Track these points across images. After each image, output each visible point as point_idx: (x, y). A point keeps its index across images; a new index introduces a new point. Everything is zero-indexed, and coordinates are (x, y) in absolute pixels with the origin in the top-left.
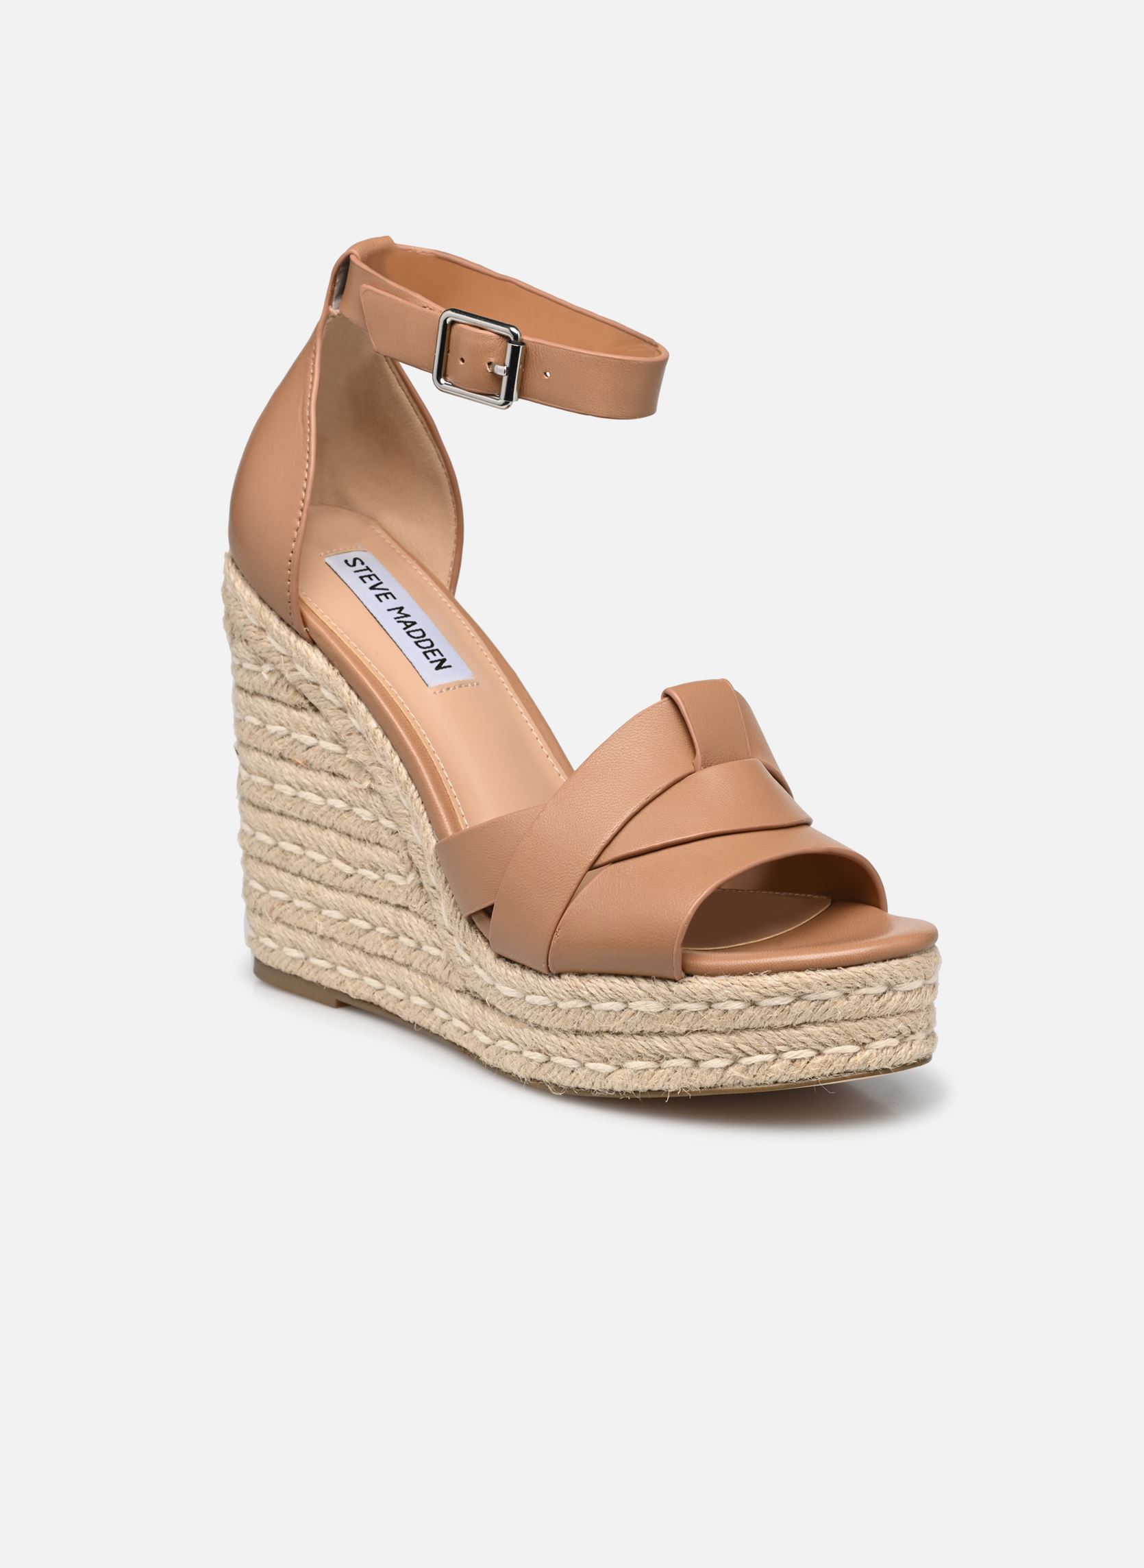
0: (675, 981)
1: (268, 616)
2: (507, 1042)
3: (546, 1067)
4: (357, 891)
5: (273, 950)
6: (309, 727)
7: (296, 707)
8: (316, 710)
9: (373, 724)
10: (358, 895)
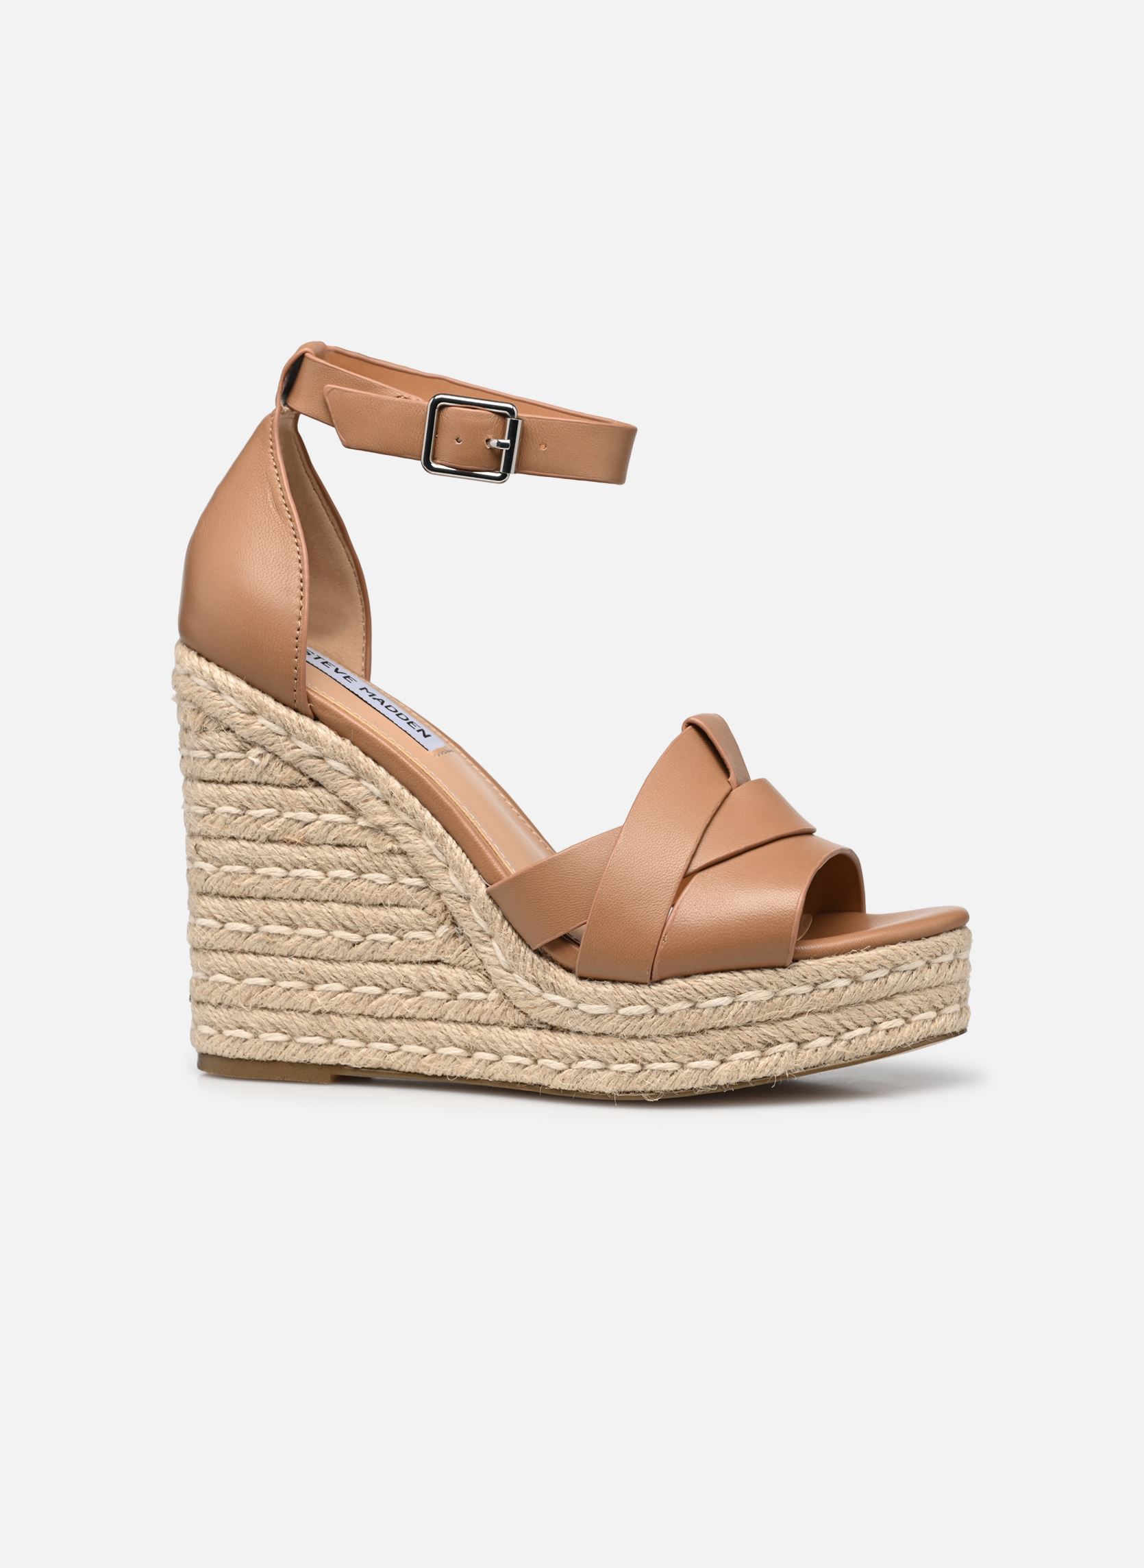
0: (784, 967)
1: (262, 699)
2: (589, 1061)
3: (642, 1076)
4: (366, 958)
5: (246, 1040)
6: (308, 803)
7: (292, 786)
8: (318, 784)
9: (395, 784)
10: (366, 962)
